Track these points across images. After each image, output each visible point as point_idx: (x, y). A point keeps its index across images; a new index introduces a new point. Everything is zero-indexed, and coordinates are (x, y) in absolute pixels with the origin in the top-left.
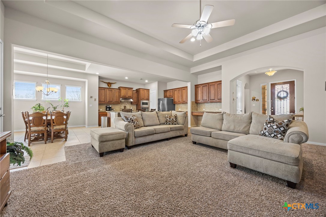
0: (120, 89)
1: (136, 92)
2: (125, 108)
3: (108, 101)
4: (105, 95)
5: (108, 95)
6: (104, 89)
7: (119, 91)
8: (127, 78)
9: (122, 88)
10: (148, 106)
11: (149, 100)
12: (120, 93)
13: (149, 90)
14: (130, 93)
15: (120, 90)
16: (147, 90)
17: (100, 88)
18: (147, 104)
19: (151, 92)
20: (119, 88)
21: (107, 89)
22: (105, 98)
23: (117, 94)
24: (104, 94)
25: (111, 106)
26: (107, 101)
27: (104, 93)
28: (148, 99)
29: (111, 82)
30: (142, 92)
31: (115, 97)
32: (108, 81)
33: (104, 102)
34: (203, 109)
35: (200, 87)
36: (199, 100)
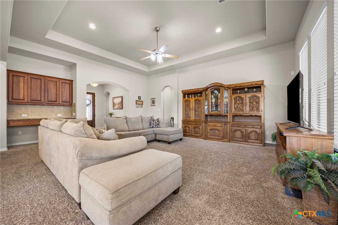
34: (23, 115)
35: (23, 77)
36: (21, 99)
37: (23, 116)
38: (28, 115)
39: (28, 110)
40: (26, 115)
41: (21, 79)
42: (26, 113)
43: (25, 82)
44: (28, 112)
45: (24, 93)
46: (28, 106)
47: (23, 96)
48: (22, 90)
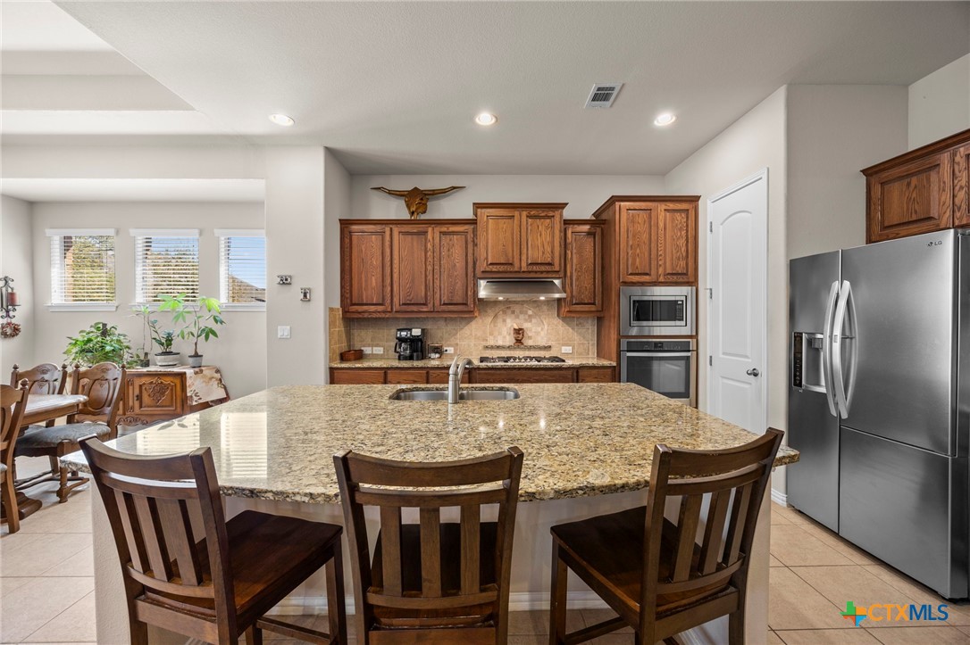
0: (474, 222)
1: (589, 234)
2: (519, 341)
3: (400, 298)
4: (386, 267)
6: (378, 228)
7: (470, 236)
9: (488, 213)
10: (686, 331)
11: (693, 282)
12: (475, 245)
13: (698, 198)
14: (541, 243)
15: (476, 229)
16: (671, 206)
18: (673, 311)
19: (709, 212)
22: (384, 286)
23: (457, 252)
24: (376, 262)
26: (396, 300)
27: (379, 253)
28: (687, 275)
30: (632, 221)
31: (445, 276)
33: (380, 308)
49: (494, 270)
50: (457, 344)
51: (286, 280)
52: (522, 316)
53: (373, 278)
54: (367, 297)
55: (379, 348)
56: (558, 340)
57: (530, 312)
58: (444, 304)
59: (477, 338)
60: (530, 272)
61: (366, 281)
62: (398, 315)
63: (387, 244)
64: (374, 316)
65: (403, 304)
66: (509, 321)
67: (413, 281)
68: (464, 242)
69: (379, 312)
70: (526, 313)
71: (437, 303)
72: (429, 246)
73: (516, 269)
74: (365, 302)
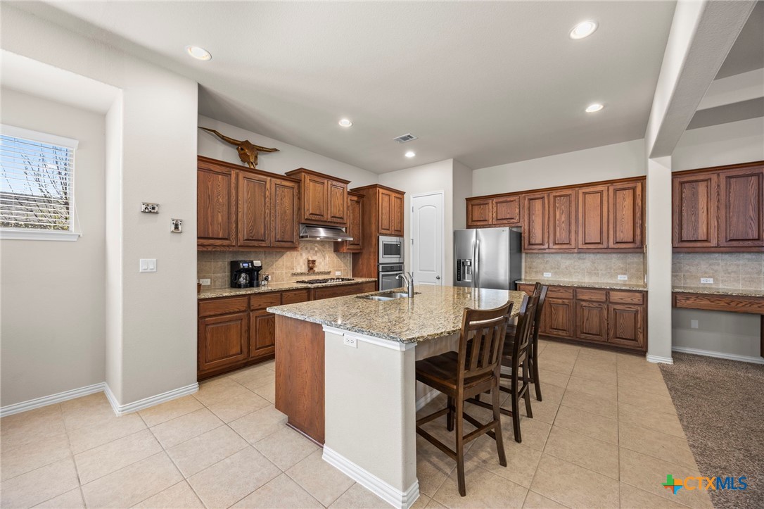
0: (298, 182)
1: (355, 198)
2: (311, 269)
3: (243, 233)
4: (232, 206)
5: (243, 207)
6: (224, 170)
7: (296, 191)
8: (345, 123)
9: (308, 177)
11: (402, 235)
12: (299, 198)
13: (403, 193)
14: (338, 204)
15: (299, 188)
16: (396, 194)
17: (205, 164)
20: (295, 177)
21: (241, 174)
22: (229, 223)
23: (287, 202)
24: (222, 200)
25: (257, 263)
26: (240, 236)
27: (225, 192)
28: (400, 233)
29: (256, 140)
31: (278, 219)
32: (240, 136)
33: (226, 242)
34: (702, 279)
35: (707, 180)
36: (699, 239)
37: (702, 282)
38: (716, 280)
39: (716, 267)
40: (711, 281)
41: (702, 188)
42: (711, 275)
43: (712, 192)
44: (716, 271)
45: (708, 224)
46: (717, 255)
47: (705, 230)
48: (703, 217)
49: (313, 218)
50: (273, 273)
51: (153, 208)
52: (311, 251)
53: (220, 215)
54: (213, 232)
55: (206, 280)
56: (333, 267)
57: (316, 249)
58: (278, 241)
59: (287, 268)
60: (331, 222)
61: (212, 217)
62: (241, 249)
63: (233, 185)
64: (218, 249)
65: (246, 240)
66: (304, 255)
67: (255, 220)
68: (292, 196)
69: (224, 246)
70: (314, 249)
71: (273, 240)
72: (267, 193)
73: (325, 219)
74: (211, 236)
